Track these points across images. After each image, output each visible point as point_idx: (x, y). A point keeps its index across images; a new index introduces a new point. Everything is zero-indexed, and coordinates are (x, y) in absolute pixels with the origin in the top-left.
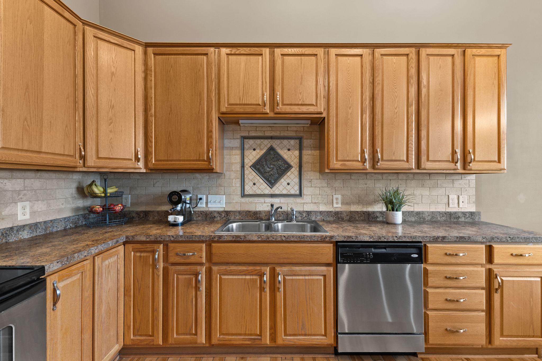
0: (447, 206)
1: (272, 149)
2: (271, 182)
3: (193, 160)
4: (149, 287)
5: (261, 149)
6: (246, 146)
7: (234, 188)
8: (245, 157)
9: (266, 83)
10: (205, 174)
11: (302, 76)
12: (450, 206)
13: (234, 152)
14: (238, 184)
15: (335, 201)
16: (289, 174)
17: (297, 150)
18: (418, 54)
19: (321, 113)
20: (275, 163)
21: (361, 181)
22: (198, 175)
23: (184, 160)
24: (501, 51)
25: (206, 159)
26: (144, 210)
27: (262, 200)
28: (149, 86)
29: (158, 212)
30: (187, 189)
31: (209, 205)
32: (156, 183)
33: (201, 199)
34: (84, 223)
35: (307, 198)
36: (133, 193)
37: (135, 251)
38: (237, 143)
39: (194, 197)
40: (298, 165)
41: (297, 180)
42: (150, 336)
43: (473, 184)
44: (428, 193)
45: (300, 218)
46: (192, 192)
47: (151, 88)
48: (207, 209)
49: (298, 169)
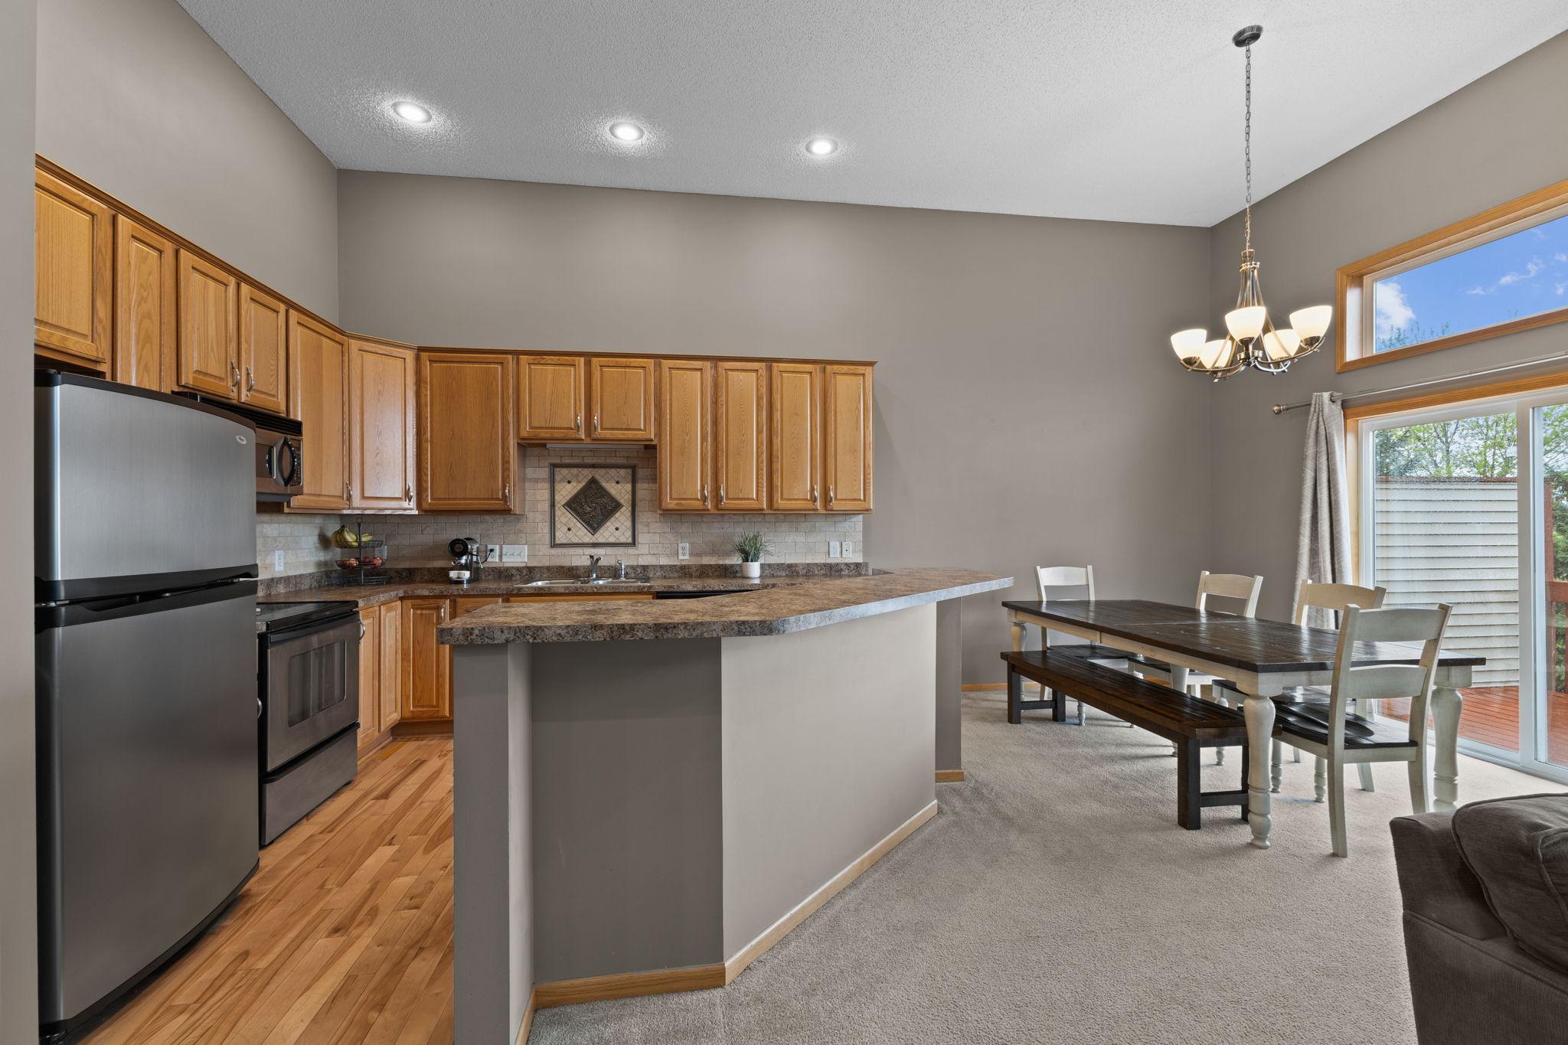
0: (827, 556)
1: (593, 481)
2: (594, 524)
3: (484, 499)
4: (432, 650)
5: (579, 482)
6: (558, 478)
7: (540, 535)
8: (556, 492)
9: (580, 401)
10: (498, 517)
11: (626, 393)
12: (831, 556)
13: (540, 485)
14: (547, 530)
15: (680, 551)
16: (617, 515)
17: (628, 482)
18: (770, 369)
19: (651, 440)
20: (599, 500)
21: (716, 525)
22: (487, 518)
23: (472, 499)
24: (865, 370)
25: (500, 497)
26: (407, 567)
27: (579, 551)
28: (423, 402)
29: (429, 570)
30: (473, 537)
31: (504, 560)
32: (426, 528)
33: (492, 550)
34: (326, 583)
35: (642, 548)
36: (391, 543)
37: (415, 608)
38: (544, 473)
39: (483, 548)
40: (630, 503)
41: (629, 524)
42: (435, 707)
43: (860, 526)
44: (803, 540)
45: (633, 575)
46: (479, 541)
47: (426, 405)
48: (501, 565)
49: (630, 509)
